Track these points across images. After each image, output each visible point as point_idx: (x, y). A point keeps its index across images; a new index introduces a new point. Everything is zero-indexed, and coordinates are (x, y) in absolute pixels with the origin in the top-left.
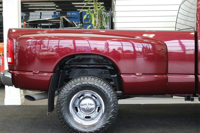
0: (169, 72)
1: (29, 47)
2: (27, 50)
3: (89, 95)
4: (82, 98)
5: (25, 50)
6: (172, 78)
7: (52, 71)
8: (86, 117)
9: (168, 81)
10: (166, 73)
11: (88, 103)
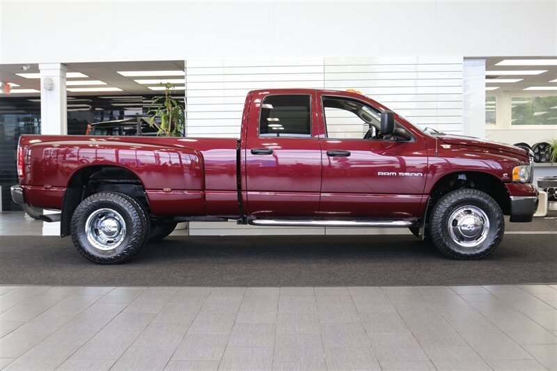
0: (206, 188)
1: (48, 156)
2: (45, 160)
3: (112, 215)
4: (104, 218)
5: (40, 161)
6: (211, 196)
7: (66, 185)
8: (108, 242)
9: (207, 199)
10: (203, 188)
11: (110, 224)
